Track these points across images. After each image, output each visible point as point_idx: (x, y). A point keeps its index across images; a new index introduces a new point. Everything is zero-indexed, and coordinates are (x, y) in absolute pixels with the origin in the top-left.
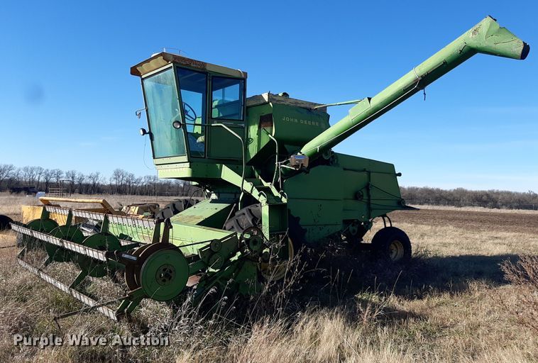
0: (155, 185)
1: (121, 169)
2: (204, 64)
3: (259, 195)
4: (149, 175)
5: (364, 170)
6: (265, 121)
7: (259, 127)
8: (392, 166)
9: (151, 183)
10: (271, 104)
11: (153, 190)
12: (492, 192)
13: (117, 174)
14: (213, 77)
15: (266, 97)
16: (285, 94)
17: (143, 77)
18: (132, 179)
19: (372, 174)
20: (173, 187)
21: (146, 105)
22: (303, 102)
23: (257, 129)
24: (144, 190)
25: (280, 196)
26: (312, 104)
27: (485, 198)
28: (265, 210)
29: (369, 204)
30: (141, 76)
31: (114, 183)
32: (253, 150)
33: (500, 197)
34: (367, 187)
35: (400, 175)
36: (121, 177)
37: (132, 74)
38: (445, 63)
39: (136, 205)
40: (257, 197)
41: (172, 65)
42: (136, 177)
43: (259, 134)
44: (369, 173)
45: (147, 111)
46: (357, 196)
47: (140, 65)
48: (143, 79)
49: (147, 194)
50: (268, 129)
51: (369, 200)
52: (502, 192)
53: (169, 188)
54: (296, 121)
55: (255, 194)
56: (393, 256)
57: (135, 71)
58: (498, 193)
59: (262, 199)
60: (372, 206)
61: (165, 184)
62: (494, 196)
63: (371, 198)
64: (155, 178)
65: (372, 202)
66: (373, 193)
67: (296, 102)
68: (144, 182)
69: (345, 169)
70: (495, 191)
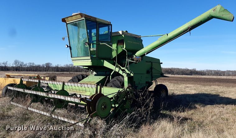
0: (33, 66)
1: (17, 60)
2: (96, 18)
3: (123, 73)
4: (30, 62)
5: (150, 62)
6: (120, 42)
7: (117, 45)
8: (159, 60)
9: (31, 66)
10: (123, 35)
11: (33, 69)
12: (172, 68)
13: (16, 62)
14: (99, 24)
15: (120, 32)
16: (126, 31)
17: (67, 23)
18: (23, 64)
19: (153, 63)
20: (41, 67)
21: (68, 35)
22: (133, 35)
23: (116, 45)
24: (28, 69)
25: (130, 73)
26: (136, 35)
27: (169, 71)
28: (126, 79)
29: (152, 75)
30: (66, 22)
31: (14, 66)
32: (114, 54)
33: (175, 70)
34: (151, 68)
35: (162, 63)
36: (18, 63)
37: (62, 21)
38: (201, 21)
39: (47, 77)
40: (122, 74)
41: (84, 18)
42: (25, 63)
43: (117, 47)
44: (152, 63)
45: (69, 37)
46: (148, 72)
47: (67, 18)
48: (67, 24)
49: (30, 71)
50: (122, 46)
51: (152, 73)
52: (176, 68)
53: (40, 68)
54: (132, 42)
55: (121, 72)
56: (162, 95)
57: (64, 20)
58: (174, 69)
59: (124, 75)
60: (153, 76)
61: (37, 66)
62: (173, 70)
63: (153, 73)
64: (33, 64)
65: (153, 74)
66: (153, 71)
67: (131, 34)
68: (28, 65)
69: (146, 62)
70: (173, 68)
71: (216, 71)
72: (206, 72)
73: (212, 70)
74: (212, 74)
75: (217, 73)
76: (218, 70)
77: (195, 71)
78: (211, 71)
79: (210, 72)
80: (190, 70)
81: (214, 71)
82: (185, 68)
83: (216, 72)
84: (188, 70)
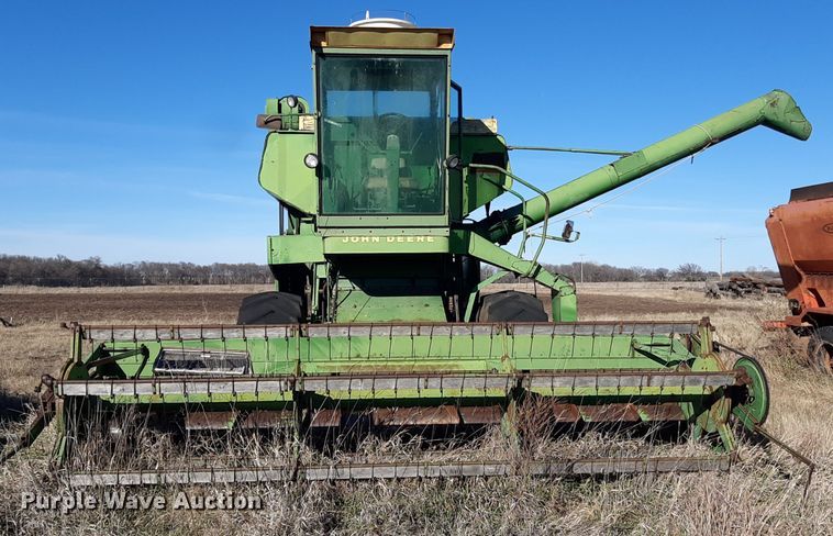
3: (555, 281)
10: (500, 138)
15: (491, 125)
17: (326, 51)
40: (548, 284)
41: (448, 53)
43: (471, 181)
45: (319, 118)
50: (494, 177)
55: (546, 278)
59: (562, 285)
71: (176, 265)
72: (137, 271)
73: (161, 262)
74: (162, 280)
75: (184, 274)
76: (184, 264)
77: (98, 267)
78: (160, 267)
79: (156, 273)
80: (78, 265)
81: (171, 266)
82: (55, 257)
83: (180, 272)
84: (68, 263)
